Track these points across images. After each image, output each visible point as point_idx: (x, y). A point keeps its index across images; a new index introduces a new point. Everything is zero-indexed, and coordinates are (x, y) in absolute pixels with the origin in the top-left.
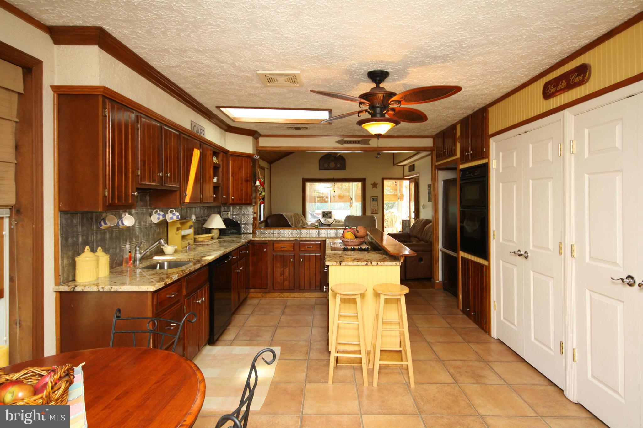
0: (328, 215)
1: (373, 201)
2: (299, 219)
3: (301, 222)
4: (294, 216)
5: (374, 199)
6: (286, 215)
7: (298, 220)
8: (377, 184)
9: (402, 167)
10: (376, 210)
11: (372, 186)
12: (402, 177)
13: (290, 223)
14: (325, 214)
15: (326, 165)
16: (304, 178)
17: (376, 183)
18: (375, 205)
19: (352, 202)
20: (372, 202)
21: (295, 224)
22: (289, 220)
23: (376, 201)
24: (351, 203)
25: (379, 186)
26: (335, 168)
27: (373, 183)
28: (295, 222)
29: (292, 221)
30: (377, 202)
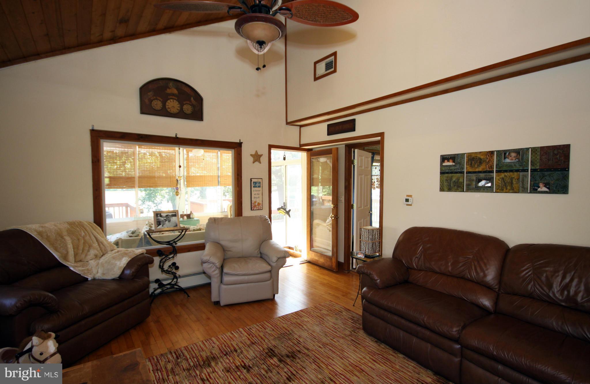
0: (169, 221)
1: (254, 187)
2: (87, 238)
3: (96, 245)
4: (70, 233)
5: (255, 184)
6: (40, 233)
7: (85, 242)
8: (261, 155)
9: (299, 127)
10: (259, 204)
11: (252, 159)
12: (298, 146)
13: (56, 255)
14: (162, 219)
15: (157, 104)
16: (96, 128)
17: (259, 153)
18: (258, 194)
19: (179, 186)
20: (253, 189)
21: (76, 255)
22: (52, 245)
23: (259, 187)
24: (177, 189)
25: (264, 160)
26: (181, 115)
27: (253, 153)
28: (76, 248)
29: (66, 247)
30: (260, 189)
